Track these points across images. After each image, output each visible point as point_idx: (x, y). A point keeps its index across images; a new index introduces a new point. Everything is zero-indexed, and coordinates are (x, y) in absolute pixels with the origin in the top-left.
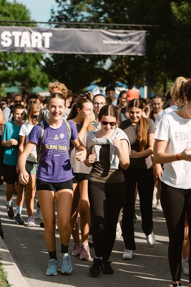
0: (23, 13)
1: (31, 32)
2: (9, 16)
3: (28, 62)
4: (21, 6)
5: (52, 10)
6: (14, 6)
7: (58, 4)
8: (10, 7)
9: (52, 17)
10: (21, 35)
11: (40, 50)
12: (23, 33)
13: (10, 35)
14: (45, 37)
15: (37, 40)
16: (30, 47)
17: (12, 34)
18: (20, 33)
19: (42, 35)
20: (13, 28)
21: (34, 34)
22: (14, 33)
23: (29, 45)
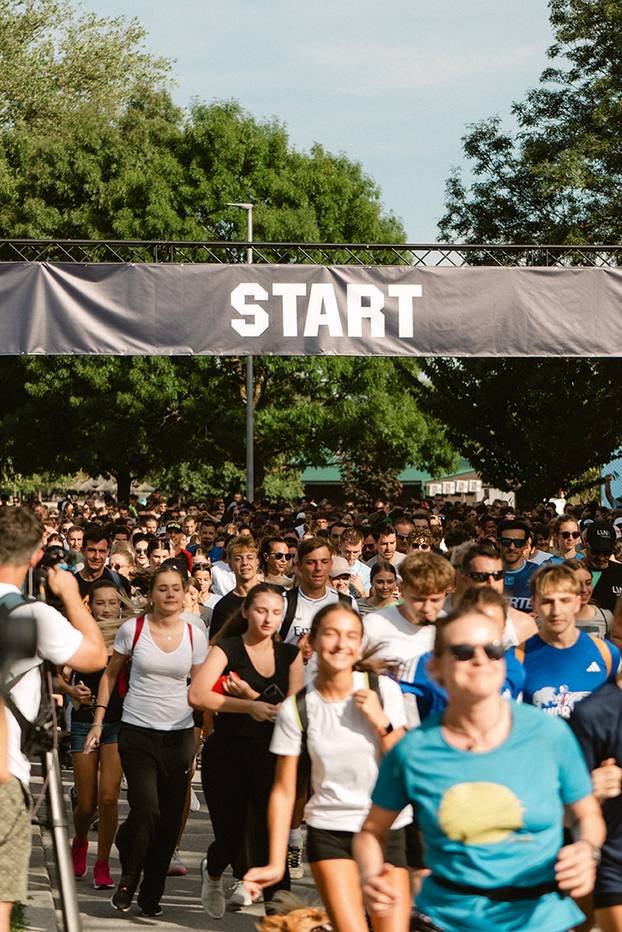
0: (348, 192)
1: (343, 285)
2: (294, 204)
3: (368, 374)
4: (341, 165)
5: (455, 183)
6: (315, 167)
7: (475, 161)
8: (300, 173)
9: (455, 209)
10: (305, 294)
11: (380, 346)
12: (314, 286)
13: (261, 294)
14: (397, 298)
15: (366, 312)
16: (341, 334)
17: (269, 290)
18: (300, 289)
19: (386, 293)
20: (274, 270)
21: (357, 289)
22: (278, 289)
23: (335, 330)
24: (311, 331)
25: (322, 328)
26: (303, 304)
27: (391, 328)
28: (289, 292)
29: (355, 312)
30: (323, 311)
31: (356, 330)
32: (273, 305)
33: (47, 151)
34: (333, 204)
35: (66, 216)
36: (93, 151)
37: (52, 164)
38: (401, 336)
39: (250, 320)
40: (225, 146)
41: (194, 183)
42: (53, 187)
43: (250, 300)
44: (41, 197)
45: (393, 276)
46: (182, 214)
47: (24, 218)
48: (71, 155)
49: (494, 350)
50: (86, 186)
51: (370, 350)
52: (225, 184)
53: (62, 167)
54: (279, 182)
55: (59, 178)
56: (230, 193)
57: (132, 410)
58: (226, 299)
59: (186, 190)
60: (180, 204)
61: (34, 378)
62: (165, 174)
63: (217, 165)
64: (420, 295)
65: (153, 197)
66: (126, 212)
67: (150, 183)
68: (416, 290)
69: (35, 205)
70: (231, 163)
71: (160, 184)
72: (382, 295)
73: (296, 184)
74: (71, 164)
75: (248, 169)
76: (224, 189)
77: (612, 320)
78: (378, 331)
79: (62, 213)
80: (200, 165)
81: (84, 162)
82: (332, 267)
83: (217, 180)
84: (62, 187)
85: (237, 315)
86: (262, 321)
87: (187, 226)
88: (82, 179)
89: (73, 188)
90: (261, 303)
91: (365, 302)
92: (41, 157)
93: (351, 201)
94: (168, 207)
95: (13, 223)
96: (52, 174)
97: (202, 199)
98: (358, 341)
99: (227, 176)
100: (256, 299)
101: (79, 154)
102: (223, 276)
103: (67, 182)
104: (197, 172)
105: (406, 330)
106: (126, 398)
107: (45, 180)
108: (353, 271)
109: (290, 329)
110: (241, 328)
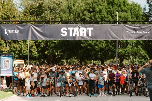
0: (137, 10)
1: (80, 28)
2: (127, 12)
4: (137, 5)
6: (132, 5)
10: (73, 29)
11: (86, 38)
12: (75, 28)
13: (66, 29)
14: (88, 30)
15: (83, 32)
16: (79, 36)
17: (67, 29)
18: (73, 28)
19: (87, 29)
20: (68, 25)
21: (82, 28)
22: (69, 28)
23: (78, 35)
24: (74, 35)
25: (76, 35)
26: (73, 31)
27: (88, 35)
28: (71, 29)
29: (82, 32)
30: (76, 32)
31: (81, 35)
32: (68, 31)
33: (88, 3)
34: (134, 12)
35: (91, 15)
36: (97, 3)
37: (89, 5)
38: (89, 36)
39: (64, 34)
40: (116, 2)
41: (110, 8)
42: (89, 9)
43: (64, 30)
44: (87, 11)
45: (88, 26)
46: (108, 14)
47: (84, 15)
48: (93, 4)
49: (105, 38)
50: (95, 9)
51: (84, 39)
52: (115, 8)
53: (91, 6)
54: (125, 8)
55: (90, 8)
56: (116, 10)
57: (97, 49)
58: (60, 30)
59: (109, 10)
60: (108, 12)
61: (83, 43)
62: (105, 7)
63: (114, 5)
64: (92, 29)
65: (102, 11)
66: (98, 14)
67: (102, 8)
68: (92, 28)
69: (86, 13)
70: (116, 5)
71: (104, 9)
72: (86, 29)
73: (128, 8)
74: (93, 5)
75: (120, 6)
76: (115, 10)
77: (125, 33)
78: (85, 35)
79: (91, 14)
80: (111, 5)
81: (95, 5)
82: (78, 25)
83: (114, 8)
84: (91, 9)
85: (62, 33)
86: (66, 34)
87: (108, 16)
88: (94, 8)
89: (93, 10)
90: (66, 31)
91: (83, 31)
92: (87, 4)
93: (138, 11)
94: (105, 13)
95: (82, 16)
96: (89, 7)
97: (111, 11)
98: (82, 37)
99: (116, 7)
100: (65, 30)
101: (94, 3)
102: (60, 26)
103: (92, 8)
104: (111, 7)
105: (90, 35)
106: (96, 47)
107: (88, 8)
108: (81, 25)
109: (71, 35)
110: (63, 35)
